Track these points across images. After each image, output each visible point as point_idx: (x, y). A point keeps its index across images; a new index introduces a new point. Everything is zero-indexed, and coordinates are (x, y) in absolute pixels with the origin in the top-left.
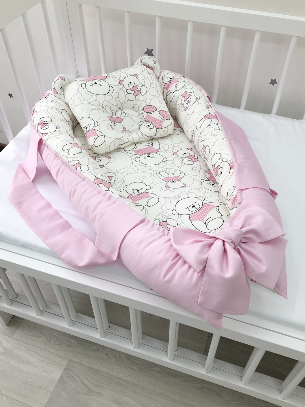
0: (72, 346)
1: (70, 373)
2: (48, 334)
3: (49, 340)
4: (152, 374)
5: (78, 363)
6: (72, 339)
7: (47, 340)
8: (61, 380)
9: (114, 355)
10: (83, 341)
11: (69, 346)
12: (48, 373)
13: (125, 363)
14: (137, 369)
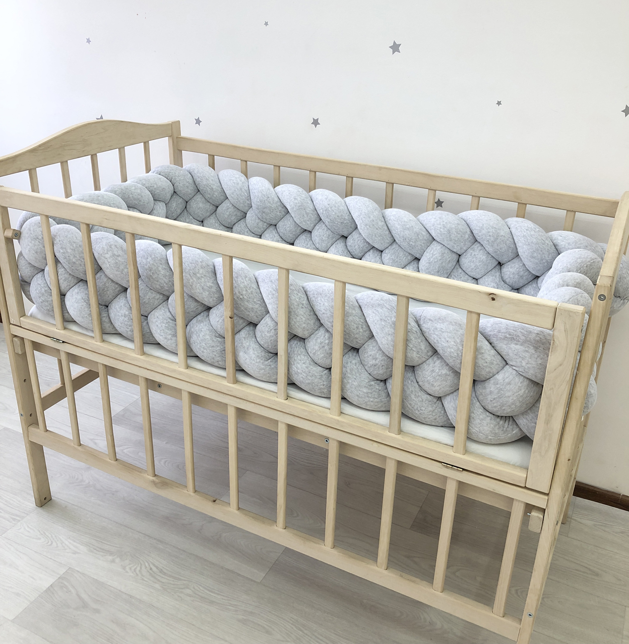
0: (78, 553)
1: (66, 583)
2: (52, 536)
3: (50, 543)
4: (179, 596)
5: (80, 573)
6: (82, 545)
7: (47, 543)
8: (50, 590)
9: (133, 568)
10: (96, 550)
11: (75, 553)
12: (34, 579)
13: (146, 579)
14: (159, 588)
